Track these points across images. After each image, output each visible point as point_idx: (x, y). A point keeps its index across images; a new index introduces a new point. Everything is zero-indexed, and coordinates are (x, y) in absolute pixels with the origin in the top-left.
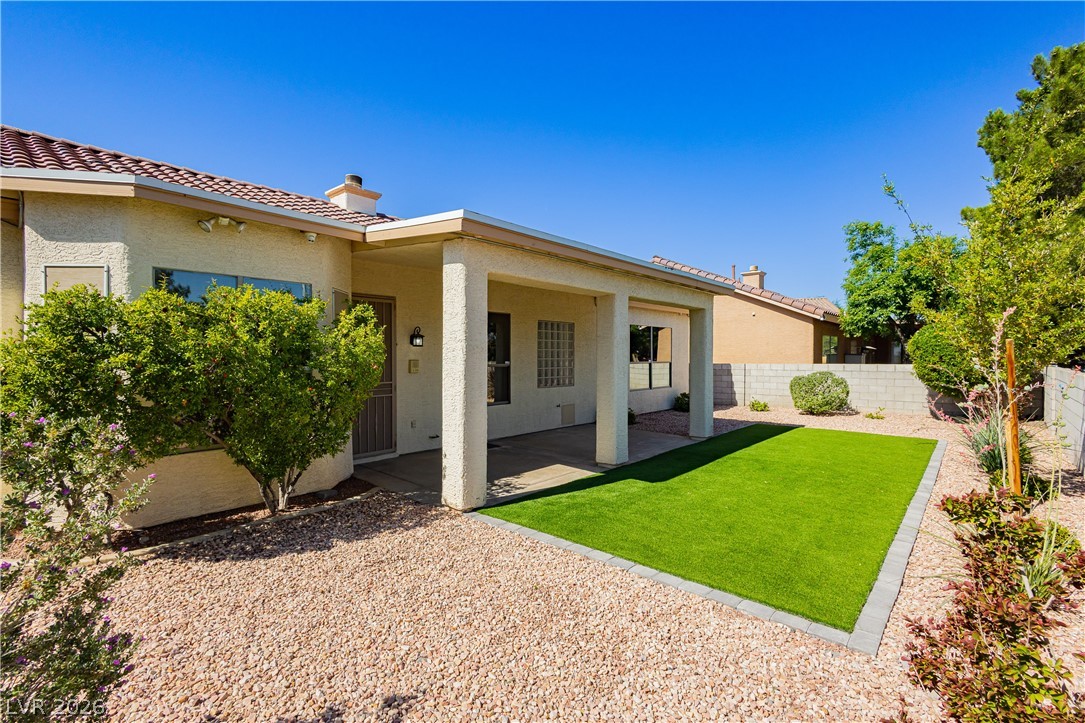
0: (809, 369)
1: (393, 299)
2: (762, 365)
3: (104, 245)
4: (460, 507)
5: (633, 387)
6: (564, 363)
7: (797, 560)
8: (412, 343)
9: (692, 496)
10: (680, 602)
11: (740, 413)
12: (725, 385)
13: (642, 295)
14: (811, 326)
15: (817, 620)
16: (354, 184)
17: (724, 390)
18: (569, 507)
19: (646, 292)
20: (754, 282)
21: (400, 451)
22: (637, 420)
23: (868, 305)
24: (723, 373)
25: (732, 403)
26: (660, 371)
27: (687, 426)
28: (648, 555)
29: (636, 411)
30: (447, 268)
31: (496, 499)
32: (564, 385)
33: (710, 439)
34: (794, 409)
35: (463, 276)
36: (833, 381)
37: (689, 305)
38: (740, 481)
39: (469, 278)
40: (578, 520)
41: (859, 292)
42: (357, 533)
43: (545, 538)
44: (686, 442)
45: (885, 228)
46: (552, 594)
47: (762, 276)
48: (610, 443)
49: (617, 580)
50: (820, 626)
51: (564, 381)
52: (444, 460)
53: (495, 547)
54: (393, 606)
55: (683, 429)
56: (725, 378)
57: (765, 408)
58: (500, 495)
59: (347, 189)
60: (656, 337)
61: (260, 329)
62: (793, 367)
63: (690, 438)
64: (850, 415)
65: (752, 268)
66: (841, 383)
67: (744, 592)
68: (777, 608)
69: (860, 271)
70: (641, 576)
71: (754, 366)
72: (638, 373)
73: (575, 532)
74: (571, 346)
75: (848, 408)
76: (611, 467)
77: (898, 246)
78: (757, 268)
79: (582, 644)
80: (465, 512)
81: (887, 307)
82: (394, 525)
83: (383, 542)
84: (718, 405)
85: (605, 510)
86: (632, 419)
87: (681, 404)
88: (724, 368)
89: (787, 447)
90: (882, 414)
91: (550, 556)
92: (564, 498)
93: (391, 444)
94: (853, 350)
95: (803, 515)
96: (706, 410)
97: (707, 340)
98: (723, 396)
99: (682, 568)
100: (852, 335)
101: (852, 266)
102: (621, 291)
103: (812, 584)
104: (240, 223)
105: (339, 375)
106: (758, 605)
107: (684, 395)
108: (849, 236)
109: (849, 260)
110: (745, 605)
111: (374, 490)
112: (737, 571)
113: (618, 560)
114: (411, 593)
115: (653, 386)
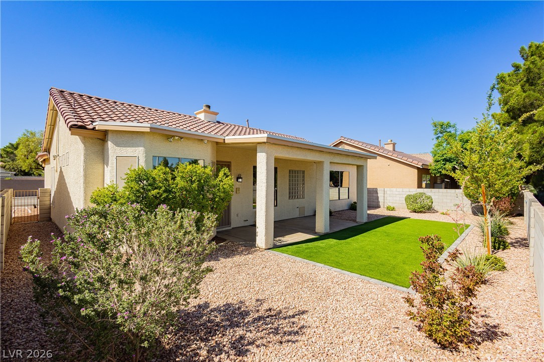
0: (415, 191)
1: (230, 162)
2: (393, 189)
3: (137, 148)
4: (264, 248)
5: (331, 199)
6: (300, 189)
7: (394, 268)
8: (237, 181)
9: (355, 245)
10: (349, 279)
11: (381, 212)
12: (375, 198)
13: (335, 161)
14: (416, 171)
15: (397, 285)
16: (207, 109)
17: (374, 200)
18: (306, 249)
19: (337, 159)
20: (390, 148)
21: (232, 227)
22: (333, 214)
23: (443, 161)
24: (373, 193)
25: (378, 207)
26: (344, 191)
27: (356, 217)
28: (338, 265)
29: (333, 210)
30: (259, 155)
31: (276, 246)
32: (300, 198)
33: (366, 223)
34: (407, 210)
35: (265, 158)
36: (426, 197)
37: (356, 164)
38: (376, 240)
39: (267, 159)
40: (310, 253)
41: (438, 155)
42: (227, 256)
43: (298, 259)
44: (355, 224)
45: (452, 125)
46: (304, 276)
47: (394, 145)
48: (322, 224)
49: (326, 272)
50: (398, 286)
51: (300, 197)
52: (257, 229)
53: (280, 261)
54: (249, 277)
55: (354, 219)
56: (375, 195)
57: (393, 209)
58: (278, 244)
59: (205, 111)
60: (342, 176)
61: (193, 179)
62: (407, 190)
63: (357, 222)
64: (434, 213)
65: (389, 141)
66: (429, 198)
67: (372, 276)
68: (383, 281)
69: (439, 145)
70: (335, 271)
71: (388, 189)
72: (333, 193)
73: (310, 257)
74: (303, 180)
75: (433, 210)
76: (322, 234)
77: (458, 133)
78: (392, 141)
79: (316, 289)
80: (266, 249)
81: (452, 162)
82: (241, 253)
83: (237, 259)
84: (370, 207)
85: (321, 250)
86: (331, 213)
87: (353, 207)
88: (374, 190)
89: (400, 227)
90: (448, 212)
91: (301, 265)
92: (304, 245)
93: (229, 223)
94: (439, 181)
95: (400, 253)
96: (364, 210)
97: (365, 179)
98: (374, 203)
99: (351, 269)
100: (435, 175)
101: (436, 142)
102: (326, 159)
103: (398, 275)
104: (182, 138)
105: (220, 196)
106: (377, 280)
107: (355, 203)
108: (435, 128)
109: (435, 139)
110: (372, 280)
111: (227, 242)
112: (371, 270)
113: (326, 266)
114: (254, 274)
115: (340, 198)
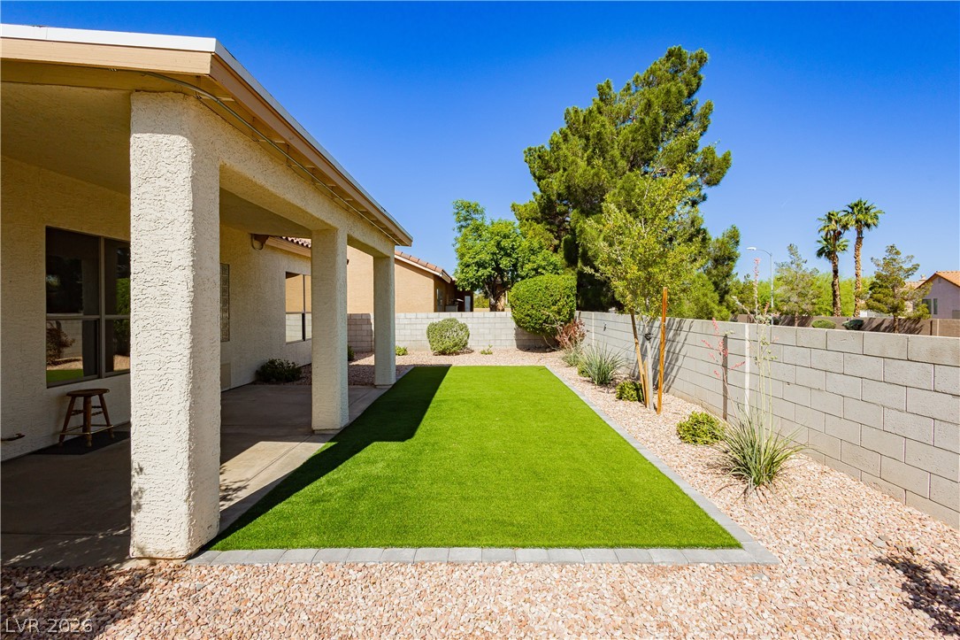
2: (399, 314)
4: (182, 552)
14: (432, 281)
17: (364, 338)
18: (351, 498)
23: (475, 266)
24: (363, 322)
30: (143, 140)
33: (394, 386)
35: (187, 158)
39: (197, 164)
41: (468, 255)
45: (480, 208)
48: (333, 404)
57: (406, 352)
62: (426, 316)
63: (375, 387)
64: (469, 353)
66: (463, 327)
68: (679, 547)
74: (226, 292)
75: (468, 348)
80: (190, 557)
88: (363, 317)
90: (491, 350)
92: (326, 487)
96: (392, 357)
97: (392, 288)
98: (363, 344)
101: (458, 235)
108: (456, 211)
109: (456, 230)
115: (307, 338)
